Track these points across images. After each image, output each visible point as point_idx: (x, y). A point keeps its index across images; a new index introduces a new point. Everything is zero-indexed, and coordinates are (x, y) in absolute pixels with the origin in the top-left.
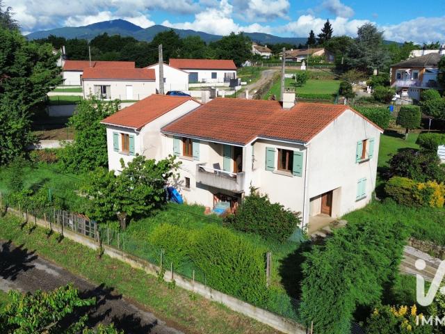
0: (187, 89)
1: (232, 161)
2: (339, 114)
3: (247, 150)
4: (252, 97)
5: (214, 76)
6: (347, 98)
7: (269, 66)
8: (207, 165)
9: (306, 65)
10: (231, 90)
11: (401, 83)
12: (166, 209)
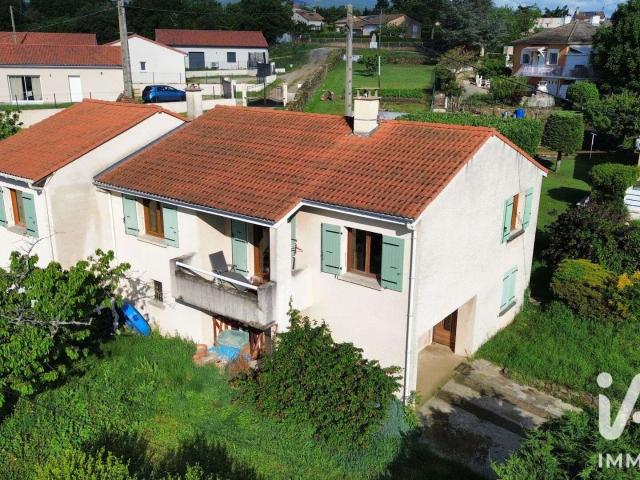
0: (184, 81)
1: (250, 248)
2: (477, 147)
3: (280, 232)
4: (293, 95)
5: (231, 58)
6: (449, 95)
7: (321, 41)
8: (194, 259)
9: (377, 40)
10: (259, 82)
11: (530, 71)
12: (110, 353)
